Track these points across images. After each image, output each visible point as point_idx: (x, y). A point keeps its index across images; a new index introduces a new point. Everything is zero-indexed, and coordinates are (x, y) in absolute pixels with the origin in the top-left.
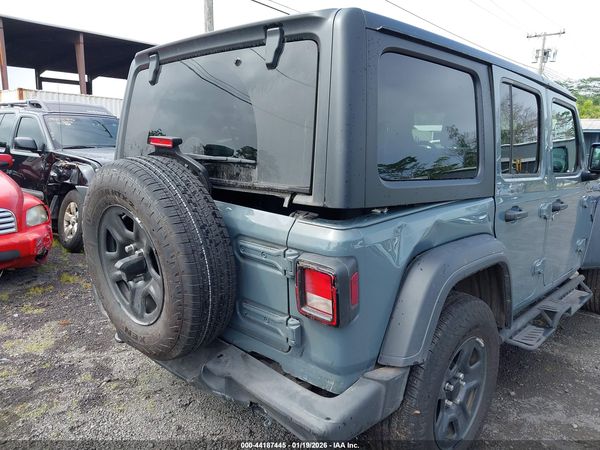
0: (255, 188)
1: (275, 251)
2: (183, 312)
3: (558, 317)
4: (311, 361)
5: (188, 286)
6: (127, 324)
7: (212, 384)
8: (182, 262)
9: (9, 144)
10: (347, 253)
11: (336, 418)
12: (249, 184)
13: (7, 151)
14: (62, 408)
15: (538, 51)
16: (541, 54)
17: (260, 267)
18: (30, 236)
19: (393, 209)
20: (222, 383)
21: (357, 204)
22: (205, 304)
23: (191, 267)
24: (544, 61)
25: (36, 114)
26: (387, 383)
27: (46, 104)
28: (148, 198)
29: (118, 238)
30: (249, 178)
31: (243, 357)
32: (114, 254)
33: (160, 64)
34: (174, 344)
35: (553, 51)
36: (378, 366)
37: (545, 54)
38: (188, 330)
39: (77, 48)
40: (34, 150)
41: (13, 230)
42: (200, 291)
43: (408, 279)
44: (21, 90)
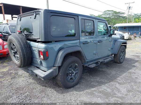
0: (33, 38)
1: (36, 49)
2: (21, 59)
3: (100, 62)
4: (43, 67)
5: (22, 55)
6: (15, 62)
7: (29, 72)
8: (20, 50)
9: (2, 32)
10: (46, 48)
11: (45, 75)
12: (32, 38)
13: (2, 34)
14: (8, 79)
15: (128, 7)
16: (128, 8)
17: (35, 52)
18: (5, 51)
19: (56, 41)
20: (31, 71)
21: (47, 41)
22: (25, 58)
23: (22, 51)
24: (129, 9)
25: (7, 26)
26: (55, 69)
27: (10, 24)
28: (15, 41)
29: (13, 48)
30: (32, 37)
31: (34, 67)
32: (13, 50)
33: (21, 18)
34: (21, 64)
35: (131, 7)
36: (54, 67)
37: (129, 8)
38: (23, 62)
39: (20, 10)
40: (7, 34)
41: (2, 49)
42: (24, 55)
43: (59, 53)
44: (7, 20)
